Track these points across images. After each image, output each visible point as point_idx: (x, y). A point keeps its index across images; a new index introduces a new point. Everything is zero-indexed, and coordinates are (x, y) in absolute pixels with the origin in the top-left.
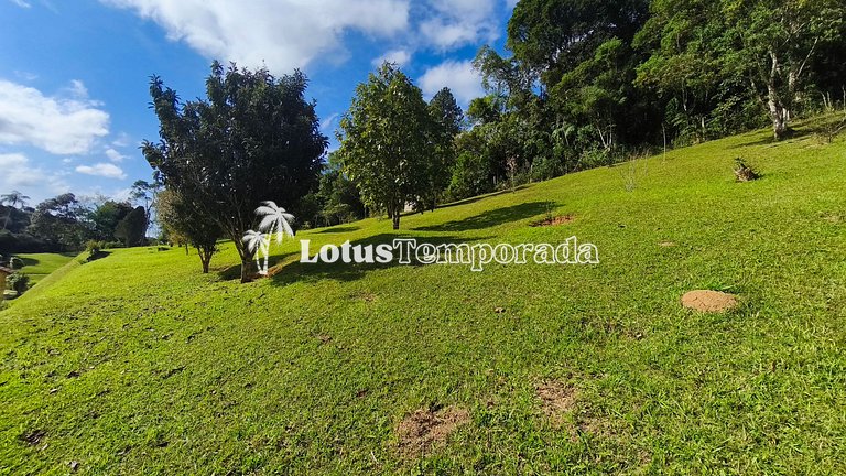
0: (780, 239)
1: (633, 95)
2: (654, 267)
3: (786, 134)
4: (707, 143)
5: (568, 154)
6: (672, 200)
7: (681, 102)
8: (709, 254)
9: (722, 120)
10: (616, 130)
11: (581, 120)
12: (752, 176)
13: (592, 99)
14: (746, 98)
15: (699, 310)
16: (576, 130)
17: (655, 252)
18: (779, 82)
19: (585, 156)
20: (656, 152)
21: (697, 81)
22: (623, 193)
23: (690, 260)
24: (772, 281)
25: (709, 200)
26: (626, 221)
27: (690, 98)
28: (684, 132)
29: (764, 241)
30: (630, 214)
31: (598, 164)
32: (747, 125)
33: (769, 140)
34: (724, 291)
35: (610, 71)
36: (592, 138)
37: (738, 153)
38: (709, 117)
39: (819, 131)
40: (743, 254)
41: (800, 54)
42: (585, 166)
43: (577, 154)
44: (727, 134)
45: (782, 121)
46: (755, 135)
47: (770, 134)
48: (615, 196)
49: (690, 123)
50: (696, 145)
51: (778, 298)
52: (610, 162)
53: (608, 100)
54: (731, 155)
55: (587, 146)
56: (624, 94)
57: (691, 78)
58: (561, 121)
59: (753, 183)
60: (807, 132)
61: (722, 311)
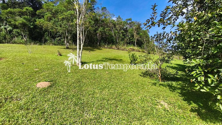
0: (62, 69)
1: (35, 27)
2: (31, 76)
3: (68, 48)
4: (53, 46)
5: (8, 37)
6: (41, 58)
7: (48, 34)
8: (47, 72)
9: (57, 42)
10: (29, 35)
11: (15, 27)
12: (61, 55)
13: (20, 22)
14: (62, 38)
15: (41, 87)
16: (13, 30)
17: (32, 72)
18: (67, 38)
19: (16, 39)
20: (41, 45)
21: (52, 30)
22: (27, 54)
23: (42, 74)
24: (59, 78)
25: (50, 59)
26: (25, 62)
27: (51, 34)
28: (49, 41)
29: (59, 69)
30: (27, 60)
31: (20, 43)
32: (62, 44)
33: (65, 49)
34: (48, 82)
35: (29, 17)
36: (19, 34)
37: (59, 50)
38: (55, 40)
39: (72, 49)
40: (54, 72)
41: (71, 33)
42: (15, 43)
43: (12, 38)
44: (58, 45)
45: (67, 45)
46: (63, 47)
47: (65, 47)
48: (24, 54)
49: (50, 40)
50: (51, 46)
51: (59, 82)
52: (25, 43)
53: (27, 24)
54: (57, 49)
55: (17, 36)
56: (33, 25)
57: (51, 29)
58: (6, 24)
59: (60, 57)
60: (70, 49)
61: (46, 87)
